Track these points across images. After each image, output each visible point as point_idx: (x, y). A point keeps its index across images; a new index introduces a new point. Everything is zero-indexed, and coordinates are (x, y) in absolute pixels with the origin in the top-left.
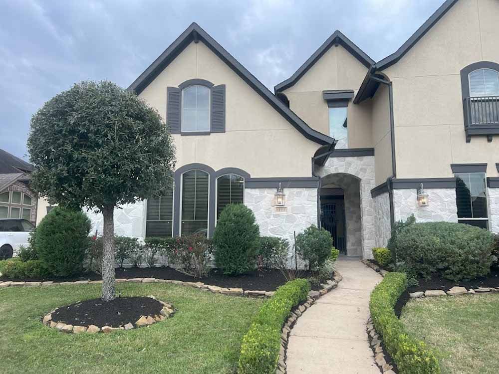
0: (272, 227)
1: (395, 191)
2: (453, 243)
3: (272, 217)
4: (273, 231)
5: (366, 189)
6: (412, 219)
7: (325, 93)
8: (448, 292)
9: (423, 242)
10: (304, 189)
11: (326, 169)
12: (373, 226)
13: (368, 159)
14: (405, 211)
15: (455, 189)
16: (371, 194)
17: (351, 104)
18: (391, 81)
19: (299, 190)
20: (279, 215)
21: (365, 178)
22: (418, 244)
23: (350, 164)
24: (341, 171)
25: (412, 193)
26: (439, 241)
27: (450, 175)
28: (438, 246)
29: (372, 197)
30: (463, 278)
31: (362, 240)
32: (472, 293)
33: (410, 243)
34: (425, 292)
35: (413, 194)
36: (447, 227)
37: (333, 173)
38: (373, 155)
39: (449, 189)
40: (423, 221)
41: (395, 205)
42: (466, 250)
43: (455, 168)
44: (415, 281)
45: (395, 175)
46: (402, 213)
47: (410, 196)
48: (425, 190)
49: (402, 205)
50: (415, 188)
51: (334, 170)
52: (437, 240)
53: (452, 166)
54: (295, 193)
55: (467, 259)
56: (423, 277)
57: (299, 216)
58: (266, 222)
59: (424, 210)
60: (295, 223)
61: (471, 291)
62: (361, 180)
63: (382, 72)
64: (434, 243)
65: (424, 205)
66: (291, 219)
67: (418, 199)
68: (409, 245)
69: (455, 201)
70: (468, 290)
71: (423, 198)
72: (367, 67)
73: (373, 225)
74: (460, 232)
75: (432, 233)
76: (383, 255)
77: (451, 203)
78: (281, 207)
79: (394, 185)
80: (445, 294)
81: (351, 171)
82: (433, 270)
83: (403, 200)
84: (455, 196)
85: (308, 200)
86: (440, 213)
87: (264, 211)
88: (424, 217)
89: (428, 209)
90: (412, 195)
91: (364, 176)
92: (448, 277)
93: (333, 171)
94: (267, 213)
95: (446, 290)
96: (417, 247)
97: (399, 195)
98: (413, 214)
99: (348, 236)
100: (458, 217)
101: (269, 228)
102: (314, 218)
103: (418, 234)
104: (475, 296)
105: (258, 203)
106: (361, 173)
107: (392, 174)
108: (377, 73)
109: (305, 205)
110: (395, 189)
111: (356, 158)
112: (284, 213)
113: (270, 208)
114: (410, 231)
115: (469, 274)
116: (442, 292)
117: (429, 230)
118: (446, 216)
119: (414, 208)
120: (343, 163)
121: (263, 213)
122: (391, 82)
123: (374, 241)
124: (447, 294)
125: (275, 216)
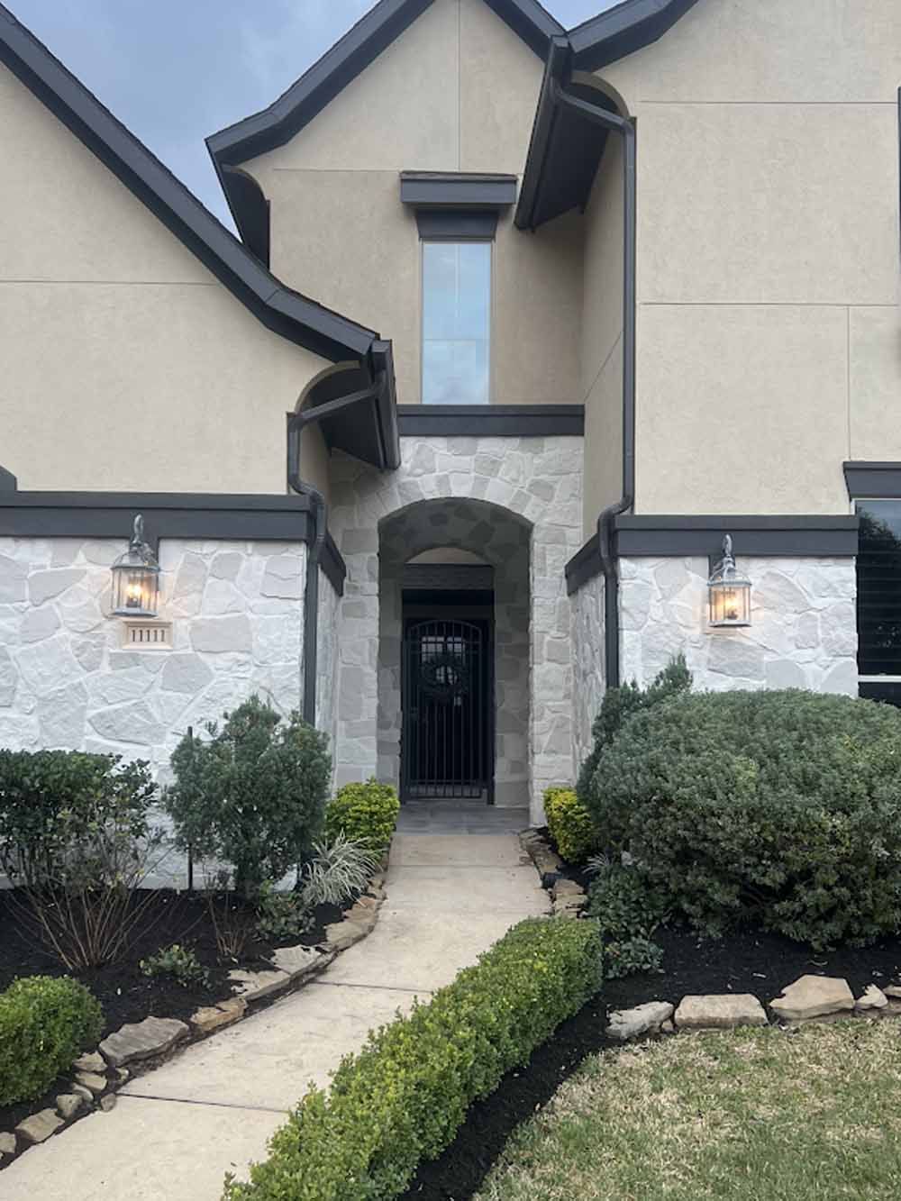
0: (104, 709)
1: (624, 565)
2: (807, 784)
3: (106, 668)
4: (105, 725)
5: (549, 562)
6: (677, 676)
7: (408, 179)
8: (774, 1003)
9: (688, 779)
10: (250, 547)
11: (405, 479)
12: (569, 702)
13: (558, 449)
14: (659, 647)
15: (854, 562)
16: (564, 581)
17: (505, 231)
18: (632, 114)
19: (227, 549)
20: (135, 658)
21: (547, 520)
22: (669, 786)
23: (492, 466)
24: (460, 490)
25: (690, 575)
26: (753, 774)
27: (839, 505)
28: (745, 799)
29: (569, 595)
30: (848, 933)
31: (531, 755)
32: (873, 1008)
33: (642, 783)
34: (676, 1006)
35: (693, 576)
36: (798, 713)
37: (429, 497)
38: (578, 431)
39: (829, 562)
40: (722, 685)
41: (624, 620)
42: (857, 816)
43: (860, 476)
44: (644, 951)
45: (629, 500)
46: (649, 652)
47: (681, 586)
48: (741, 563)
49: (650, 623)
50: (703, 555)
51: (433, 485)
52: (747, 770)
53: (850, 469)
54: (208, 563)
55: (861, 858)
56: (692, 928)
57: (221, 661)
58: (78, 688)
59: (730, 642)
60: (205, 692)
61: (874, 996)
62: (533, 525)
63: (596, 73)
64: (731, 785)
65: (731, 623)
66: (183, 675)
67: (712, 598)
68: (634, 791)
69: (853, 608)
70: (858, 993)
71: (731, 594)
72: (537, 53)
73: (567, 697)
74: (847, 739)
75: (729, 738)
76: (568, 819)
77: (839, 617)
78: (140, 622)
79: (622, 540)
80: (762, 1014)
81: (497, 493)
82: (727, 898)
83: (653, 601)
84: (853, 587)
85: (264, 595)
86: (793, 654)
87: (73, 636)
88: (733, 669)
89: (750, 637)
90: (689, 580)
91: (543, 514)
92: (786, 928)
93: (429, 489)
94: (82, 648)
95: (767, 992)
96: (666, 801)
97: (638, 581)
98: (682, 659)
99: (498, 735)
100: (860, 673)
101: (91, 713)
102: (286, 670)
103: (675, 743)
104: (885, 1025)
105: (47, 604)
106: (534, 498)
107: (619, 499)
108: (579, 77)
109: (250, 616)
110: (625, 556)
111: (516, 441)
112: (154, 648)
113: (99, 626)
114: (651, 729)
115: (869, 916)
116: (748, 1005)
117: (721, 725)
118: (814, 666)
119: (696, 632)
120: (467, 460)
121: (68, 647)
122: (634, 120)
123: (570, 757)
124: (768, 1010)
125: (116, 660)
